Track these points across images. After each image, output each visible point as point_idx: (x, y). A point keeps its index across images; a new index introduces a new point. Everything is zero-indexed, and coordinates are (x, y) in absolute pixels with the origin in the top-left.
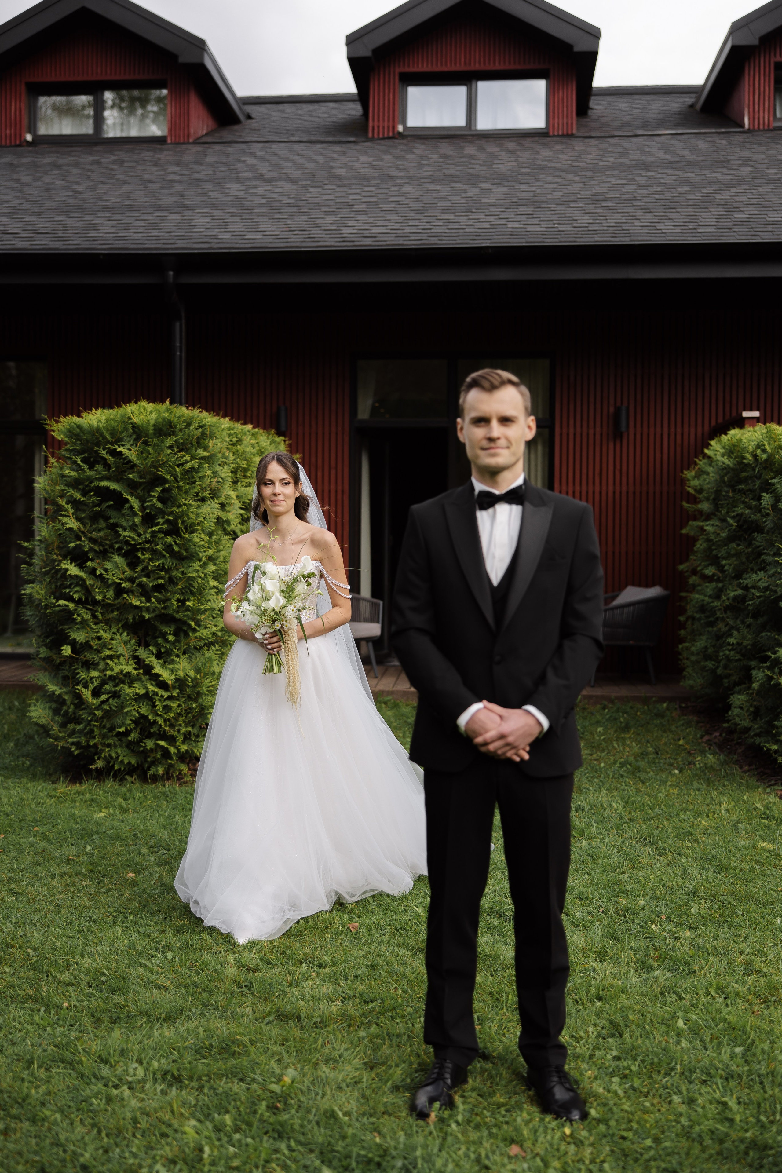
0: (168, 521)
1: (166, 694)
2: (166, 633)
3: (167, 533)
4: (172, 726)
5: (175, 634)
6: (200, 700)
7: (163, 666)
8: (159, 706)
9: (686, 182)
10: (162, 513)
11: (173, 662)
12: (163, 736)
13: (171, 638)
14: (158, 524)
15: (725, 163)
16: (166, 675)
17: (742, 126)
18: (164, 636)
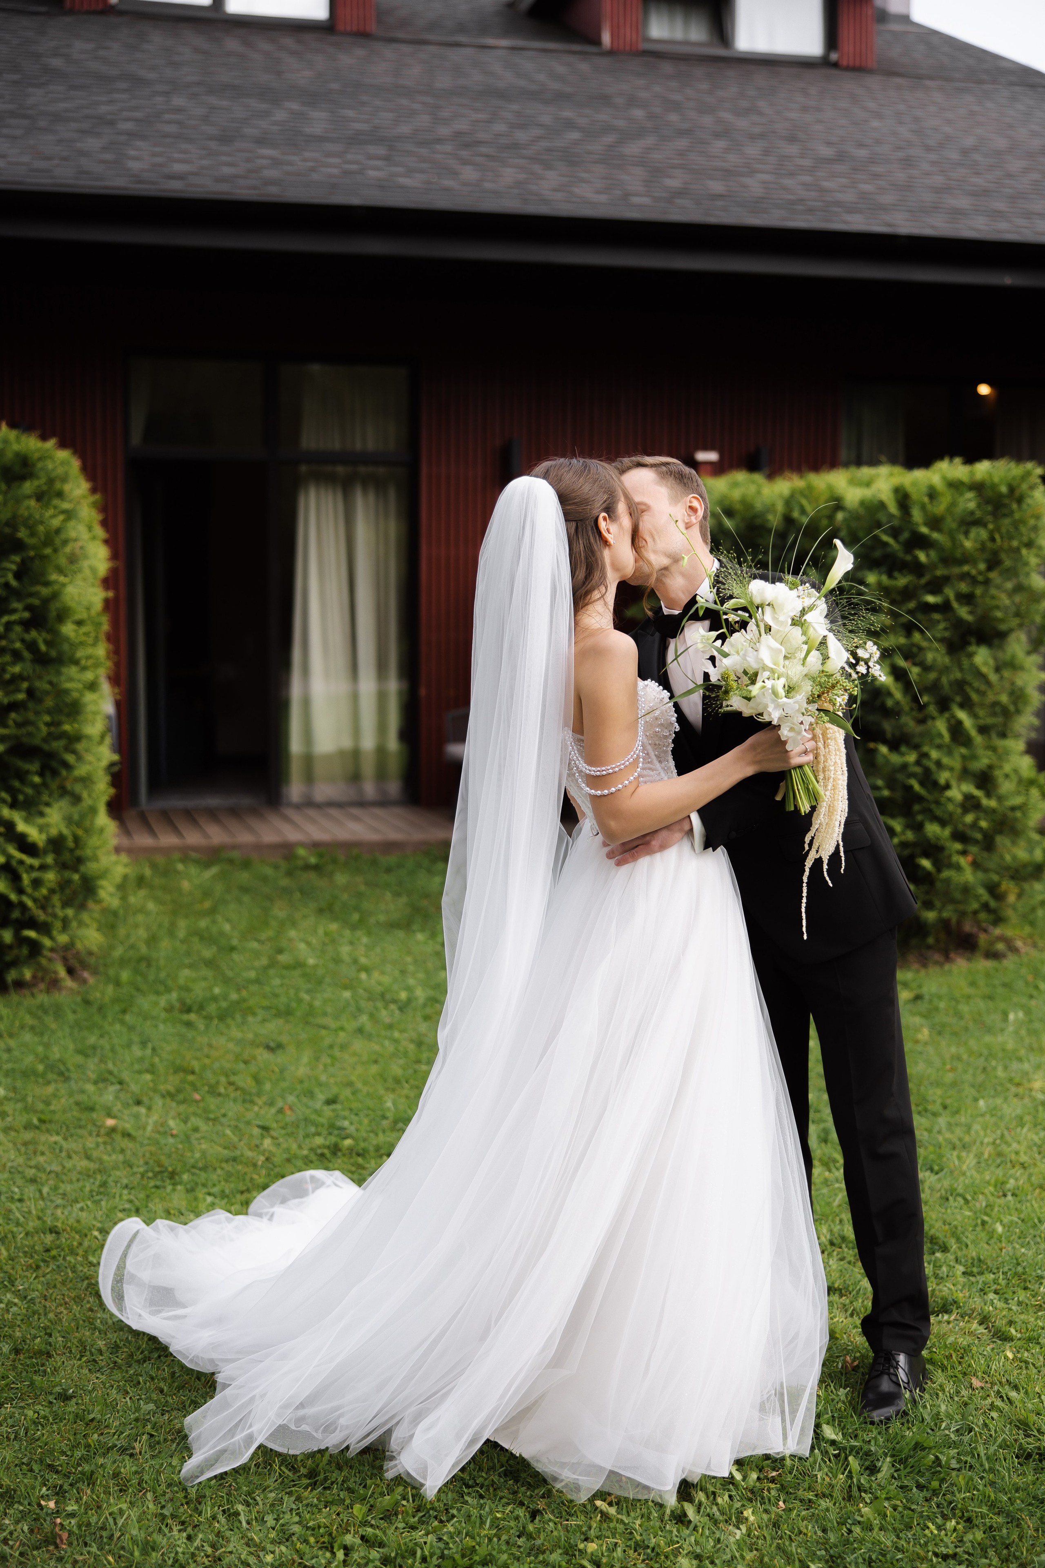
0: (28, 608)
1: (35, 862)
2: (28, 772)
3: (27, 625)
4: (43, 908)
5: (41, 774)
6: (82, 869)
7: (27, 820)
8: (26, 879)
9: (570, 125)
10: (17, 594)
11: (42, 814)
12: (32, 923)
13: (37, 779)
14: (14, 611)
15: (605, 100)
16: (33, 833)
17: (597, 42)
18: (22, 776)
